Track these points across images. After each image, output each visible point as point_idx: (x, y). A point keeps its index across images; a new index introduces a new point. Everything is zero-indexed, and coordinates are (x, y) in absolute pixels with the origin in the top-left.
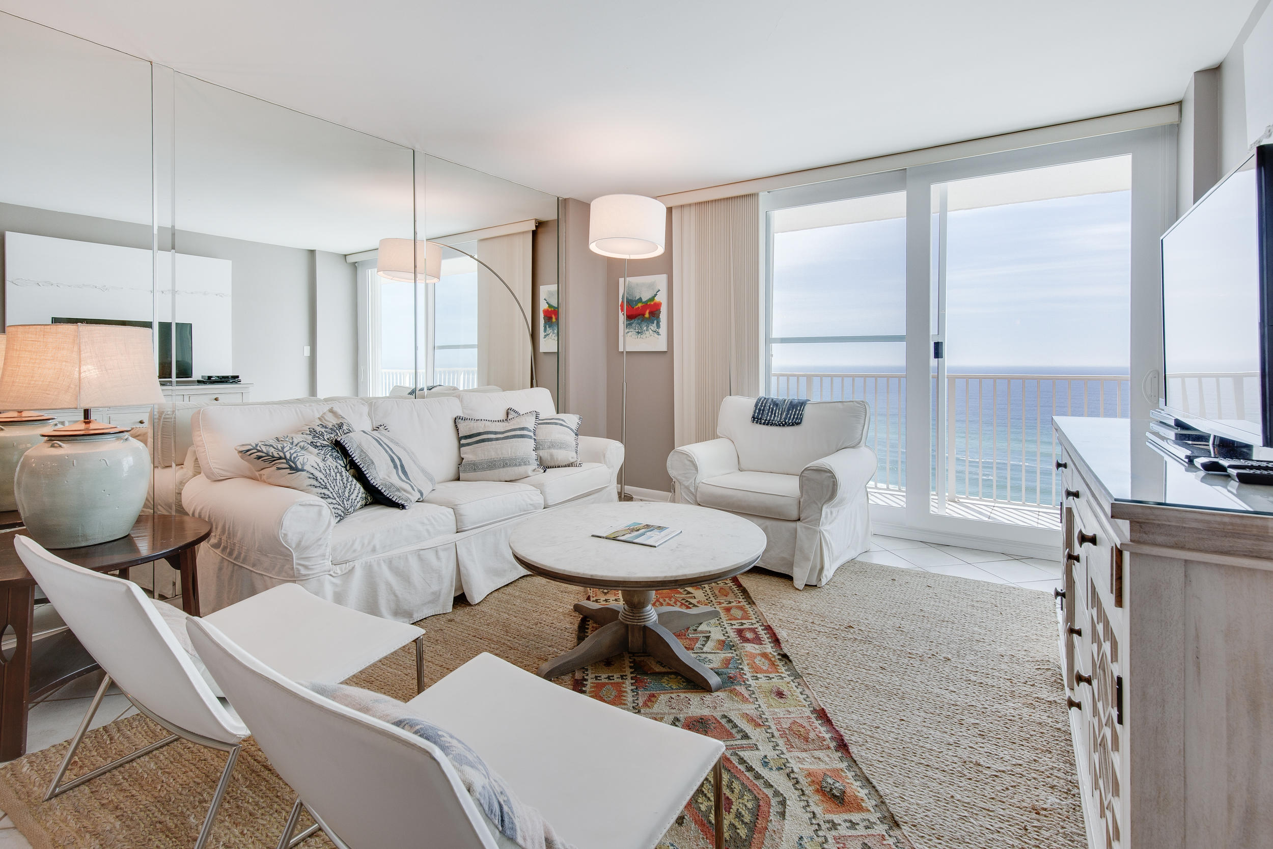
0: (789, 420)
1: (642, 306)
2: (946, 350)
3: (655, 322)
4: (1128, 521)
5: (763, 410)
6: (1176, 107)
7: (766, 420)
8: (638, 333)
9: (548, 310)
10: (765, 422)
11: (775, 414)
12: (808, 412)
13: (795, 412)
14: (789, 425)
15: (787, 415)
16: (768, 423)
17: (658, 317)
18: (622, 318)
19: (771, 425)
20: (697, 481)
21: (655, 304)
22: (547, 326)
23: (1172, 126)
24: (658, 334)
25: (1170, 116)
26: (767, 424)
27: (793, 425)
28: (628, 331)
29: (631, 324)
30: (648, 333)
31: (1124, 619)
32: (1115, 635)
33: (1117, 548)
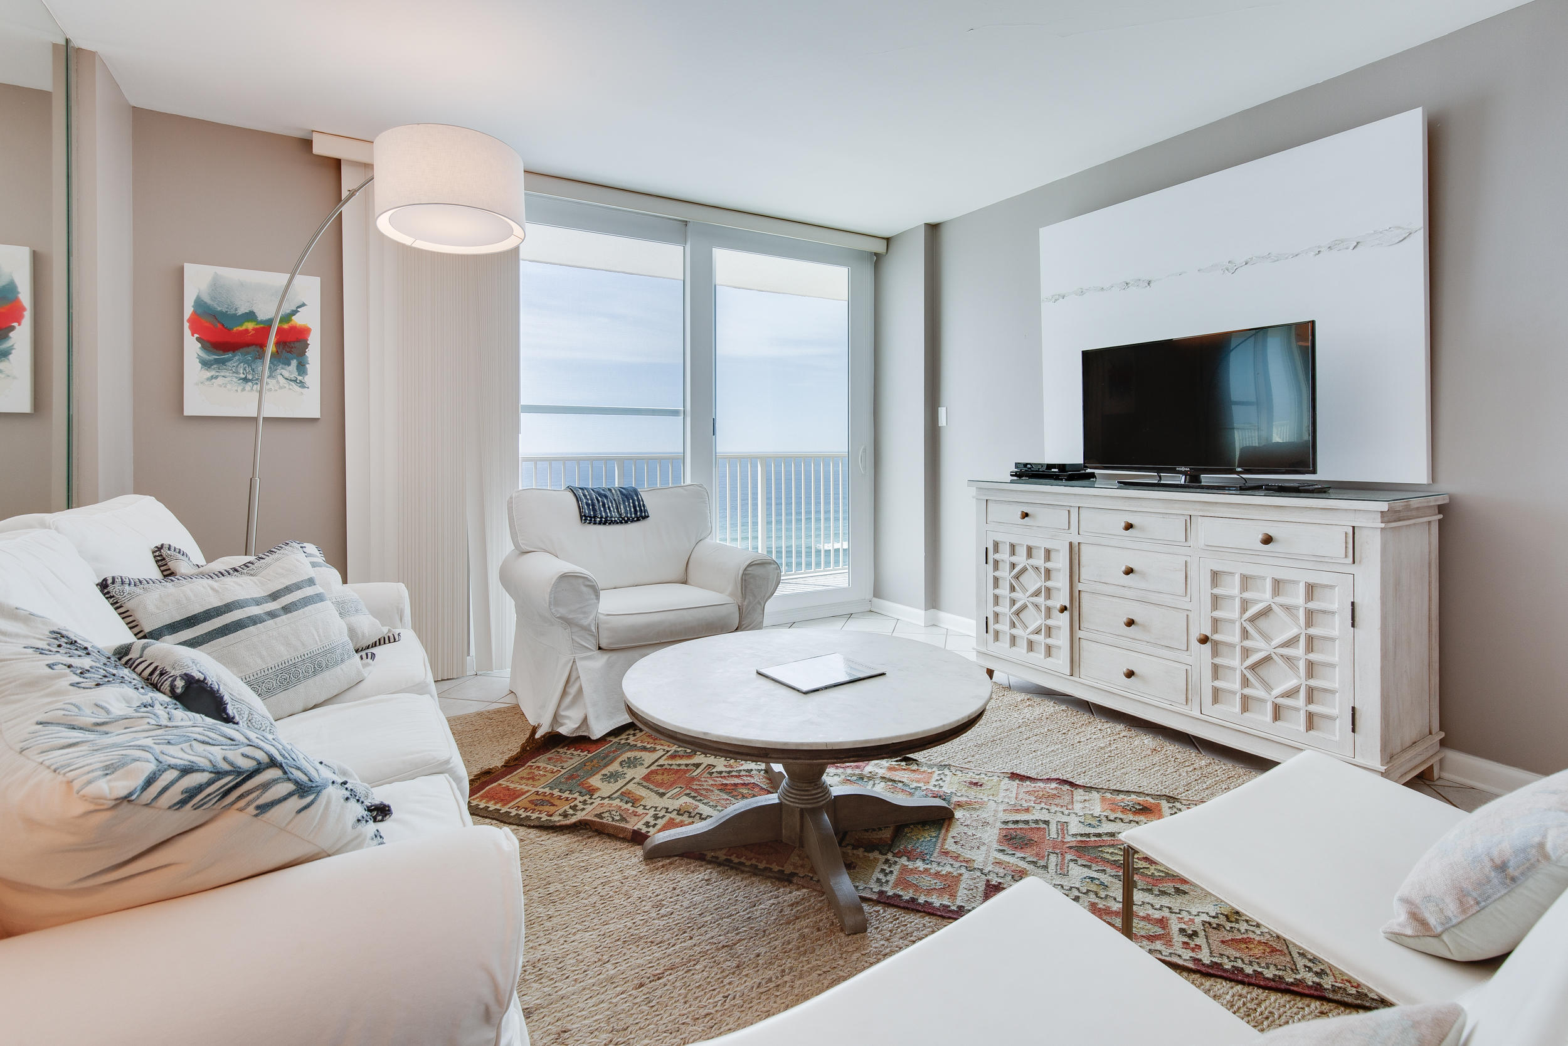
0: (631, 514)
1: (254, 329)
3: (294, 363)
5: (593, 505)
6: (886, 241)
7: (602, 517)
8: (246, 380)
10: (601, 521)
11: (609, 508)
13: (634, 503)
14: (633, 521)
15: (624, 507)
16: (606, 521)
17: (302, 353)
18: (192, 346)
19: (610, 524)
20: (599, 615)
21: (293, 328)
24: (302, 384)
25: (881, 247)
26: (605, 524)
27: (638, 520)
28: (213, 373)
29: (223, 362)
30: (272, 382)
31: (1363, 569)
32: (1325, 583)
33: (1356, 529)
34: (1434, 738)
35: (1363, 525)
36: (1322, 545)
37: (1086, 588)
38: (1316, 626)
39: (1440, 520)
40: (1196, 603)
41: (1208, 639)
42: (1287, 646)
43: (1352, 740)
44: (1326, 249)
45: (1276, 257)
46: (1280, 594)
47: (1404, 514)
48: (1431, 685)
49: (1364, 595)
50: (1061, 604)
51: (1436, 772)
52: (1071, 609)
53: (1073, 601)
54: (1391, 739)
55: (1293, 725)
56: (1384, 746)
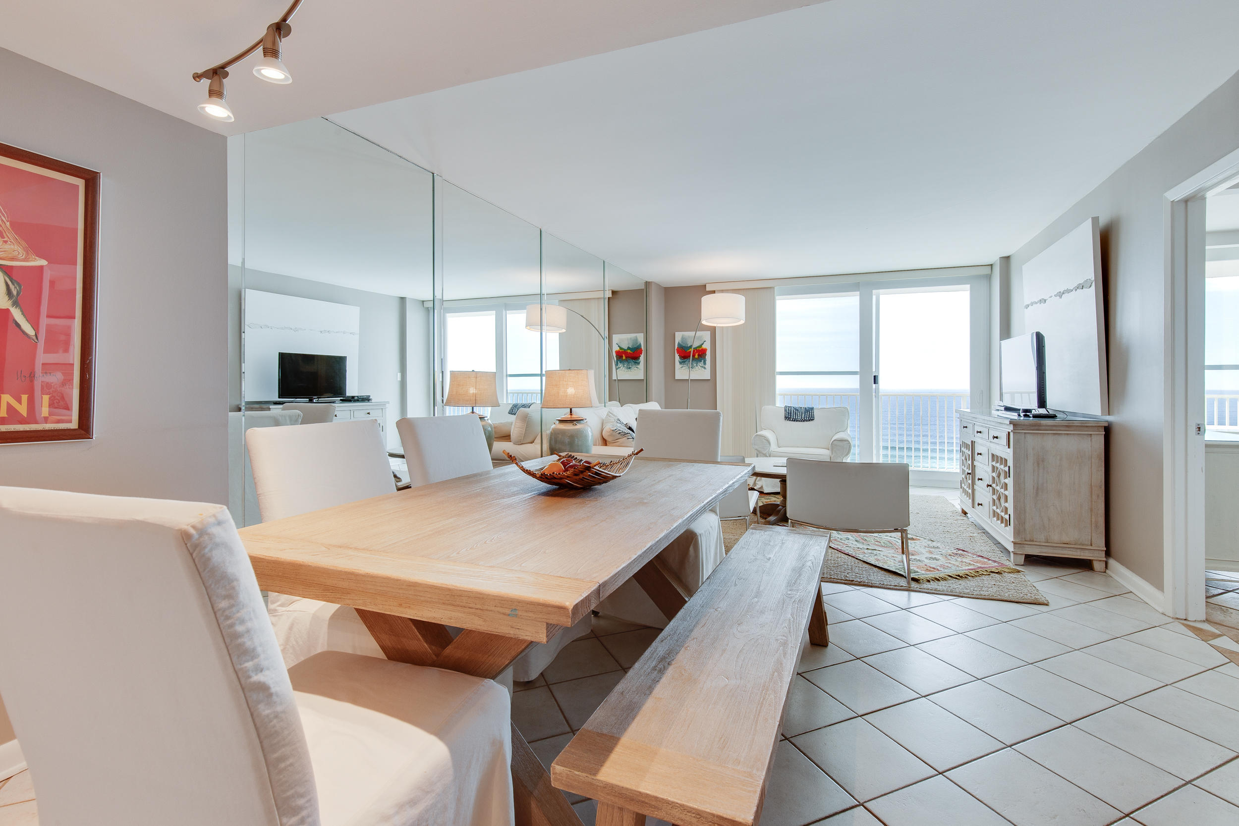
0: (806, 418)
1: (692, 351)
2: (881, 380)
3: (703, 361)
4: (1013, 426)
5: (791, 413)
6: (990, 267)
7: (793, 418)
8: (690, 367)
9: (619, 351)
10: (792, 420)
11: (797, 415)
12: (816, 413)
13: (809, 414)
14: (807, 421)
15: (805, 415)
17: (705, 358)
18: (677, 357)
19: (796, 421)
20: (770, 451)
21: (702, 349)
22: (619, 362)
23: (987, 275)
24: (705, 368)
25: (987, 271)
26: (794, 421)
27: (809, 421)
28: (682, 366)
29: (684, 362)
30: (697, 368)
31: (1011, 451)
32: (1006, 458)
33: (1009, 433)
34: (1090, 548)
35: (1010, 431)
36: (1004, 441)
37: (975, 463)
38: (1006, 478)
39: (1105, 435)
40: (990, 469)
41: (991, 486)
42: (1002, 488)
43: (1010, 529)
44: (1077, 288)
45: (1069, 291)
46: (1001, 464)
47: (1047, 428)
48: (1093, 520)
49: (1010, 463)
50: (970, 472)
51: (1098, 566)
52: (972, 474)
53: (972, 470)
54: (1028, 532)
55: (1003, 525)
56: (1017, 532)
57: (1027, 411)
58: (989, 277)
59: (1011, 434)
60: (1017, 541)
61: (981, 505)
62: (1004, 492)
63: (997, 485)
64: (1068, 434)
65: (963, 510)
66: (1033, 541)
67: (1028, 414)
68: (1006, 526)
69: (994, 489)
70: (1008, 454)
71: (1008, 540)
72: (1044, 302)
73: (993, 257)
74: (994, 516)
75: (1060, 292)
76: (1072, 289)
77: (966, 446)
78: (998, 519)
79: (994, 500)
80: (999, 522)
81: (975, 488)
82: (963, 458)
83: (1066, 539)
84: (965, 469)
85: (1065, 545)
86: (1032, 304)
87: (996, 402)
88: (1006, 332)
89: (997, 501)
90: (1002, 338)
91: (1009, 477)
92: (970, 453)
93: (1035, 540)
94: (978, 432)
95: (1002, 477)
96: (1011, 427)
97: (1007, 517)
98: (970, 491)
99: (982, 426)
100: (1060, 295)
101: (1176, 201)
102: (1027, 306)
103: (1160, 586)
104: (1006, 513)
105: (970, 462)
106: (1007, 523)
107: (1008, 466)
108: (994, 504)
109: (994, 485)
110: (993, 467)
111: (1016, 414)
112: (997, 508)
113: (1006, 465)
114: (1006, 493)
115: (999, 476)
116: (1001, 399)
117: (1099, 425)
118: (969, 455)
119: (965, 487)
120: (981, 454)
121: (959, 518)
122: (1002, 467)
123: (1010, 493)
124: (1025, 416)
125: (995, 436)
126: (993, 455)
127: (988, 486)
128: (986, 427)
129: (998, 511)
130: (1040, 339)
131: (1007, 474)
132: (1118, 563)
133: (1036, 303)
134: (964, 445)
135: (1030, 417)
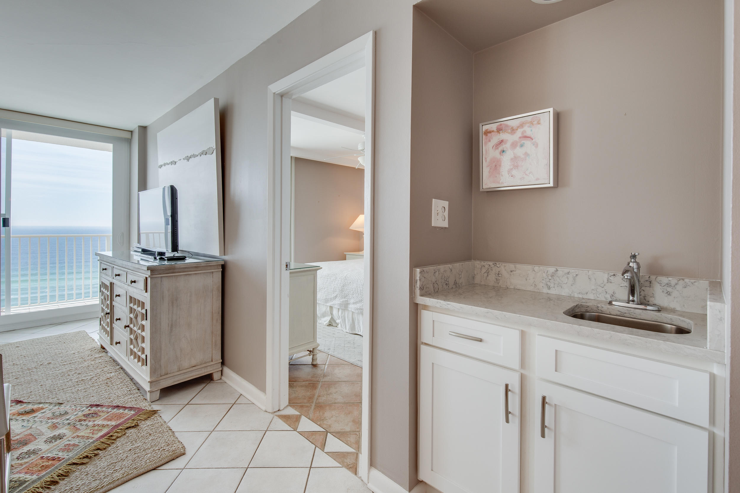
4: (150, 271)
6: (130, 132)
23: (128, 139)
25: (127, 135)
31: (148, 295)
32: (144, 301)
33: (146, 278)
34: (212, 363)
35: (148, 276)
36: (141, 285)
37: (114, 303)
38: (143, 320)
39: (222, 271)
40: (127, 310)
41: (128, 326)
42: (139, 329)
43: (147, 369)
44: (202, 154)
45: (194, 156)
46: (138, 306)
47: (180, 270)
48: (214, 341)
49: (148, 306)
50: (109, 311)
51: (216, 376)
52: (110, 314)
53: (111, 310)
54: (163, 368)
55: (140, 364)
56: (153, 371)
57: (161, 254)
58: (129, 141)
59: (149, 280)
60: (154, 379)
61: (119, 343)
62: (141, 334)
63: (134, 326)
64: (196, 274)
65: (101, 345)
66: (167, 374)
67: (163, 257)
68: (143, 365)
69: (131, 329)
70: (146, 297)
71: (145, 380)
72: (175, 163)
73: (133, 124)
74: (131, 354)
75: (188, 156)
76: (197, 154)
77: (105, 286)
78: (135, 358)
79: (131, 340)
80: (136, 360)
81: (113, 326)
82: (103, 298)
83: (194, 363)
84: (104, 308)
85: (194, 368)
86: (165, 165)
87: (134, 244)
88: (143, 185)
89: (134, 341)
90: (140, 190)
91: (146, 320)
92: (109, 293)
93: (169, 372)
94: (116, 275)
95: (139, 318)
96: (149, 273)
97: (143, 356)
98: (109, 329)
99: (121, 270)
100: (188, 158)
101: (276, 93)
102: (161, 166)
103: (263, 389)
104: (143, 352)
105: (109, 302)
106: (145, 362)
107: (145, 308)
108: (131, 343)
109: (131, 326)
110: (131, 308)
111: (153, 257)
112: (134, 347)
113: (143, 308)
114: (144, 334)
115: (136, 317)
116: (139, 242)
117: (218, 264)
118: (108, 296)
119: (104, 325)
120: (119, 296)
121: (97, 356)
122: (140, 309)
123: (147, 334)
124: (160, 259)
125: (133, 280)
126: (131, 297)
127: (126, 327)
128: (124, 271)
129: (135, 350)
130: (173, 191)
131: (145, 317)
132: (230, 370)
133: (168, 164)
134: (103, 285)
135: (165, 260)
